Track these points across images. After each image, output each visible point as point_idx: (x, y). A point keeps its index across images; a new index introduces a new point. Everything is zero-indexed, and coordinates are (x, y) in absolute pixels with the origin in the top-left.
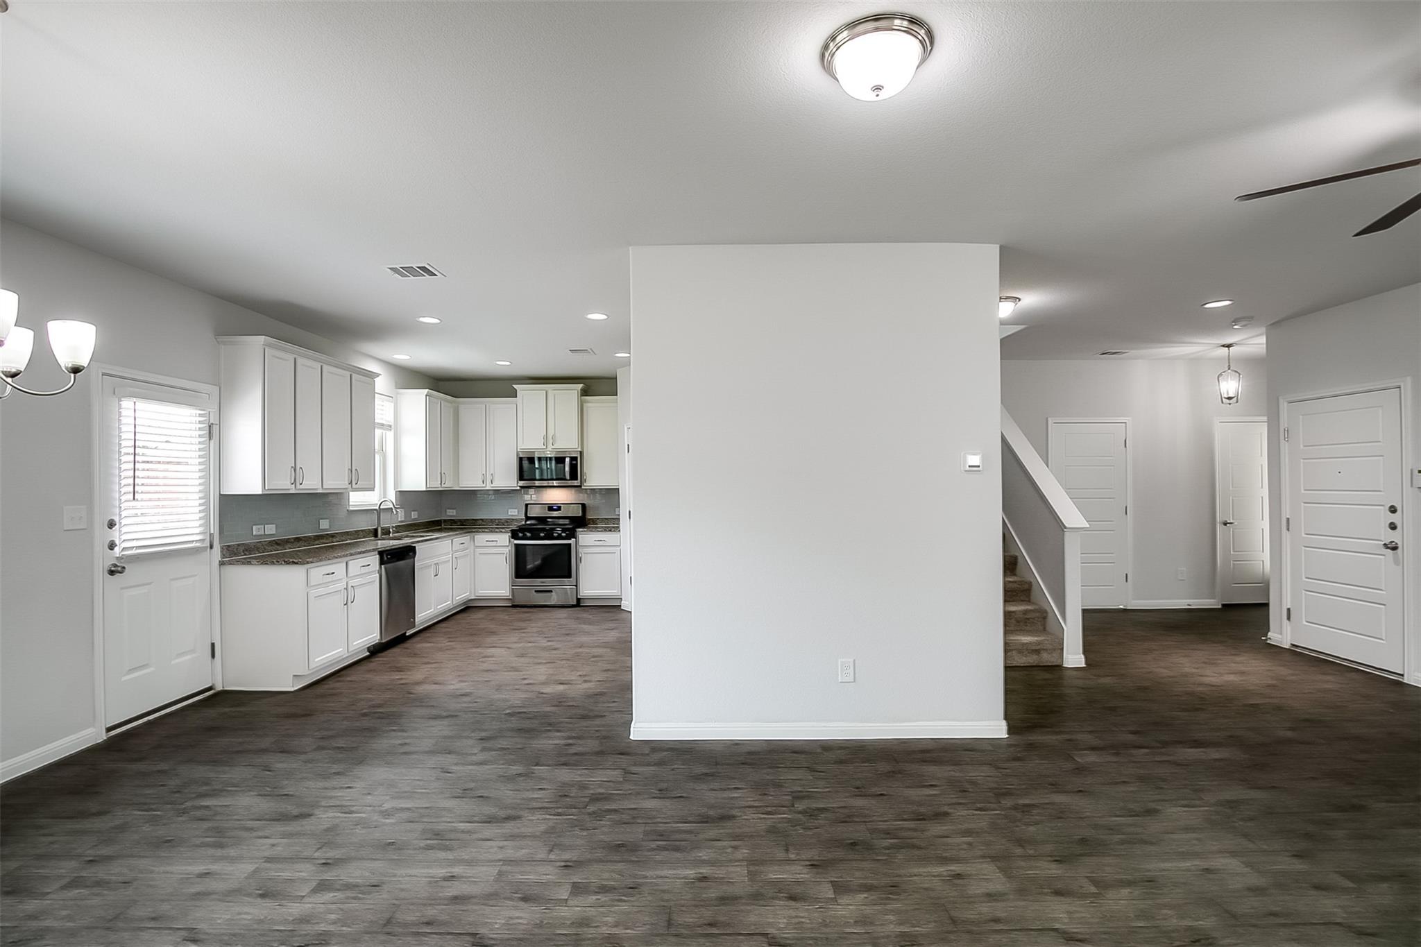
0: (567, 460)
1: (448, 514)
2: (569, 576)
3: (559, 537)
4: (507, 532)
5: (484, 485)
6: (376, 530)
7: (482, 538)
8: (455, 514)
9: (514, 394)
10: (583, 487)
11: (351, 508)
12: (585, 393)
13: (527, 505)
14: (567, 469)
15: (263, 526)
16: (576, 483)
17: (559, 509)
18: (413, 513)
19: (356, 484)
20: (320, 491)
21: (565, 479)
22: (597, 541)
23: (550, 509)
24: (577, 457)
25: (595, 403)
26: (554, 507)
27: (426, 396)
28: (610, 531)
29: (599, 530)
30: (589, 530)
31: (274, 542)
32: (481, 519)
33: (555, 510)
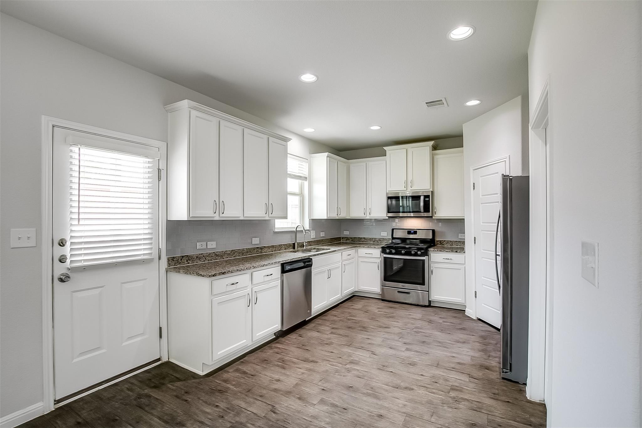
0: (422, 198)
1: (344, 234)
2: (423, 284)
3: (416, 255)
4: (378, 248)
5: (365, 216)
6: (294, 244)
7: (363, 251)
8: (348, 234)
9: (384, 154)
10: (433, 218)
11: (276, 230)
12: (435, 148)
13: (393, 230)
14: (422, 204)
15: (205, 243)
16: (426, 214)
17: (415, 233)
18: (321, 233)
19: (272, 214)
20: (242, 218)
21: (420, 212)
22: (446, 259)
23: (409, 232)
24: (429, 196)
25: (443, 155)
26: (412, 232)
27: (327, 157)
28: (457, 252)
29: (447, 251)
30: (438, 250)
31: (214, 254)
32: (364, 238)
33: (412, 234)
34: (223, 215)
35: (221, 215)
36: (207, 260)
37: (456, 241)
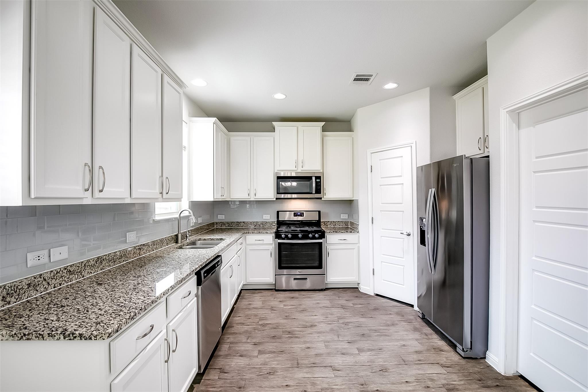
0: (314, 179)
1: (219, 218)
2: (320, 266)
4: (271, 233)
5: (249, 197)
6: (177, 236)
7: (252, 238)
8: (224, 218)
9: (273, 130)
10: (322, 199)
11: (157, 218)
12: (324, 129)
13: (278, 212)
14: (314, 185)
16: (317, 196)
17: (302, 215)
18: (199, 218)
19: (167, 193)
20: (128, 201)
21: (312, 193)
22: (340, 240)
23: (296, 215)
24: (320, 177)
25: (333, 137)
26: (298, 214)
27: (214, 123)
28: (351, 232)
29: (342, 232)
30: (333, 232)
31: (65, 271)
32: (243, 222)
33: (299, 215)
34: (101, 195)
35: (97, 194)
36: (53, 286)
37: (339, 221)
